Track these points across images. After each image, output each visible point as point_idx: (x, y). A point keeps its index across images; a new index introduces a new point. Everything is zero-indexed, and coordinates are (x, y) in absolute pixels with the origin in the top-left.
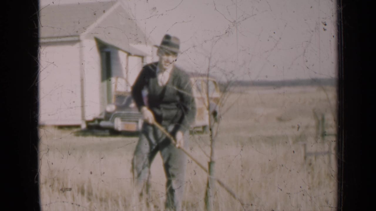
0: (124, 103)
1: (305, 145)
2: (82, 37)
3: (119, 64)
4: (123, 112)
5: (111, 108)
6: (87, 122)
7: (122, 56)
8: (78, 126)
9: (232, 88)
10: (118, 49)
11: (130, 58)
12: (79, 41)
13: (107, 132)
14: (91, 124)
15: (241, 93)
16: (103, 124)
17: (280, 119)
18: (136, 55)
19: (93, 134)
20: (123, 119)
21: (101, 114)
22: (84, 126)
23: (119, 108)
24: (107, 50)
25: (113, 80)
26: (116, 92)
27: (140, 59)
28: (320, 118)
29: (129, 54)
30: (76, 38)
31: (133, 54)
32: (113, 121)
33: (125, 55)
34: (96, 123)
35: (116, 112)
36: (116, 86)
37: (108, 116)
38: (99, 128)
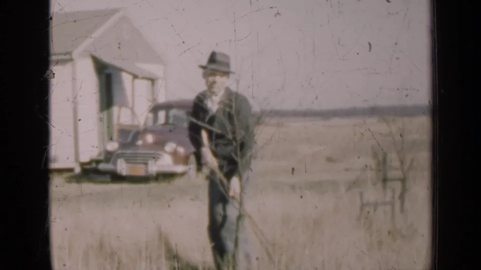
0: (129, 139)
1: (361, 194)
2: (75, 55)
3: (122, 89)
4: (128, 151)
5: (113, 146)
6: (82, 165)
7: (126, 78)
8: (71, 170)
9: (267, 120)
10: (121, 70)
11: (137, 81)
12: (71, 60)
13: (108, 178)
14: (88, 167)
15: (279, 125)
16: (102, 166)
17: (330, 160)
18: (144, 78)
19: (91, 180)
20: (128, 160)
21: (100, 154)
22: (78, 170)
23: (123, 146)
24: (107, 71)
25: (115, 109)
26: (119, 124)
27: (149, 83)
28: (381, 158)
29: (135, 77)
30: (68, 57)
31: (140, 76)
32: (115, 164)
33: (130, 77)
34: (94, 165)
35: (119, 152)
36: (119, 117)
37: (109, 156)
38: (97, 172)
